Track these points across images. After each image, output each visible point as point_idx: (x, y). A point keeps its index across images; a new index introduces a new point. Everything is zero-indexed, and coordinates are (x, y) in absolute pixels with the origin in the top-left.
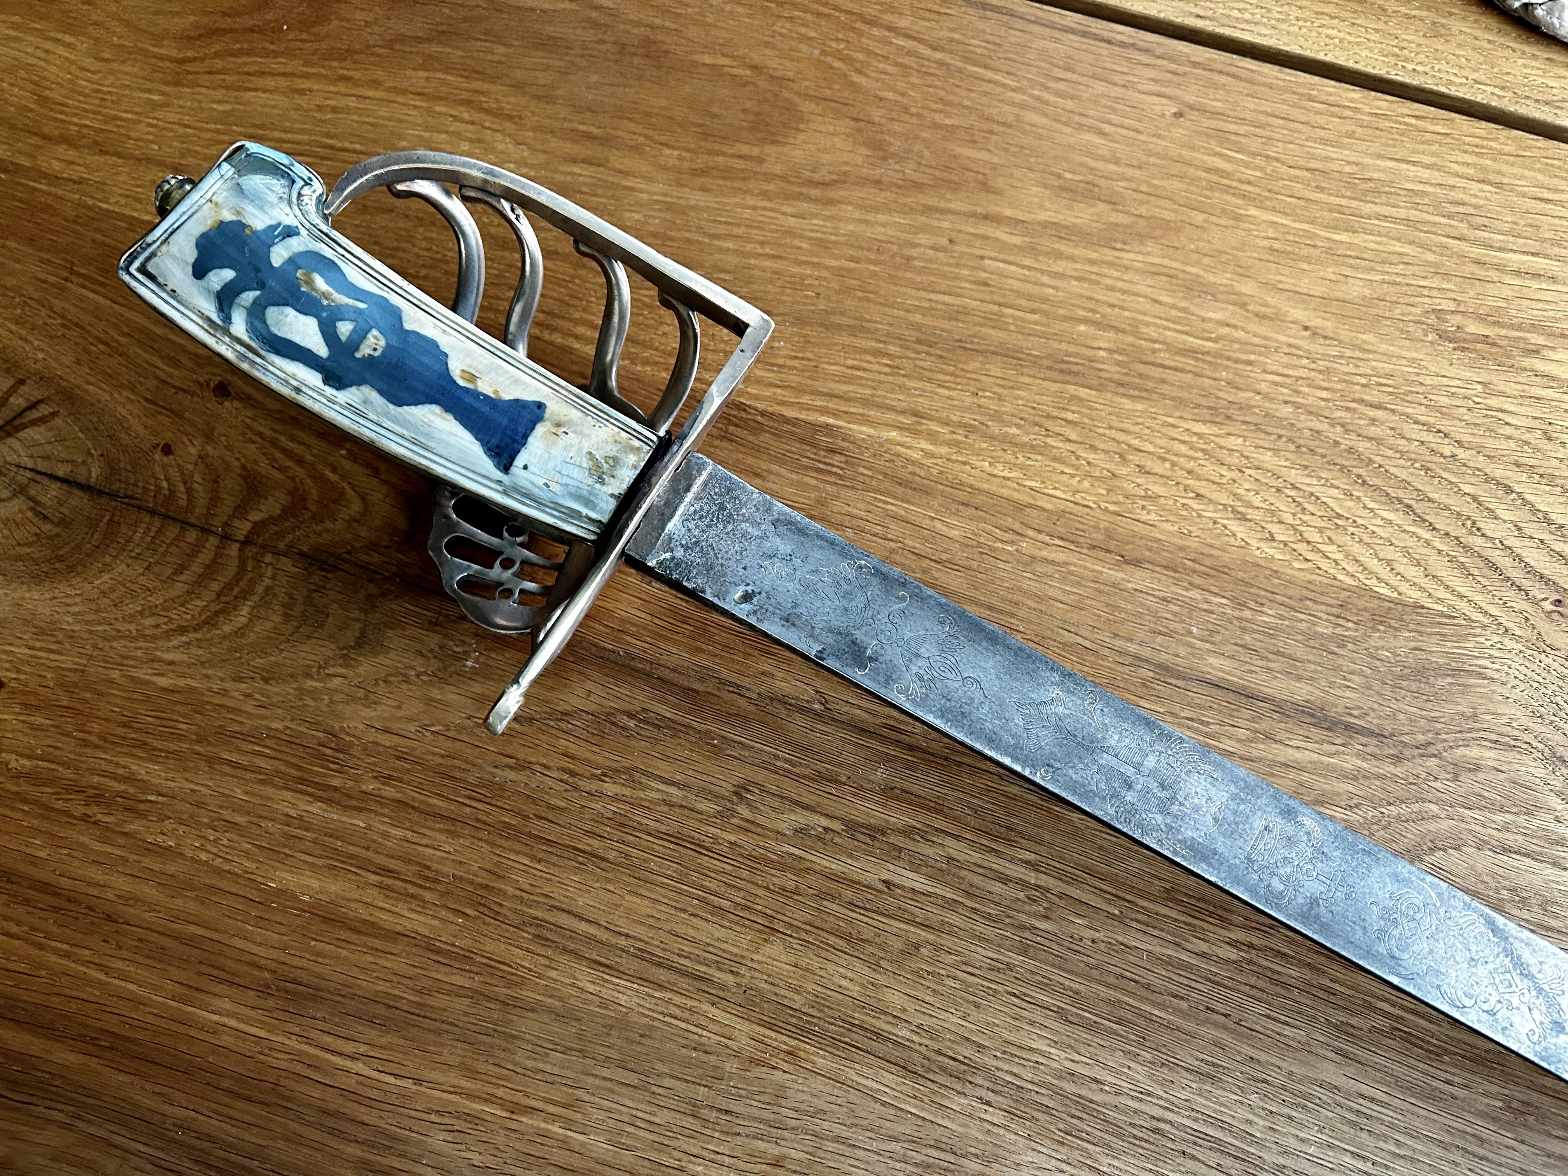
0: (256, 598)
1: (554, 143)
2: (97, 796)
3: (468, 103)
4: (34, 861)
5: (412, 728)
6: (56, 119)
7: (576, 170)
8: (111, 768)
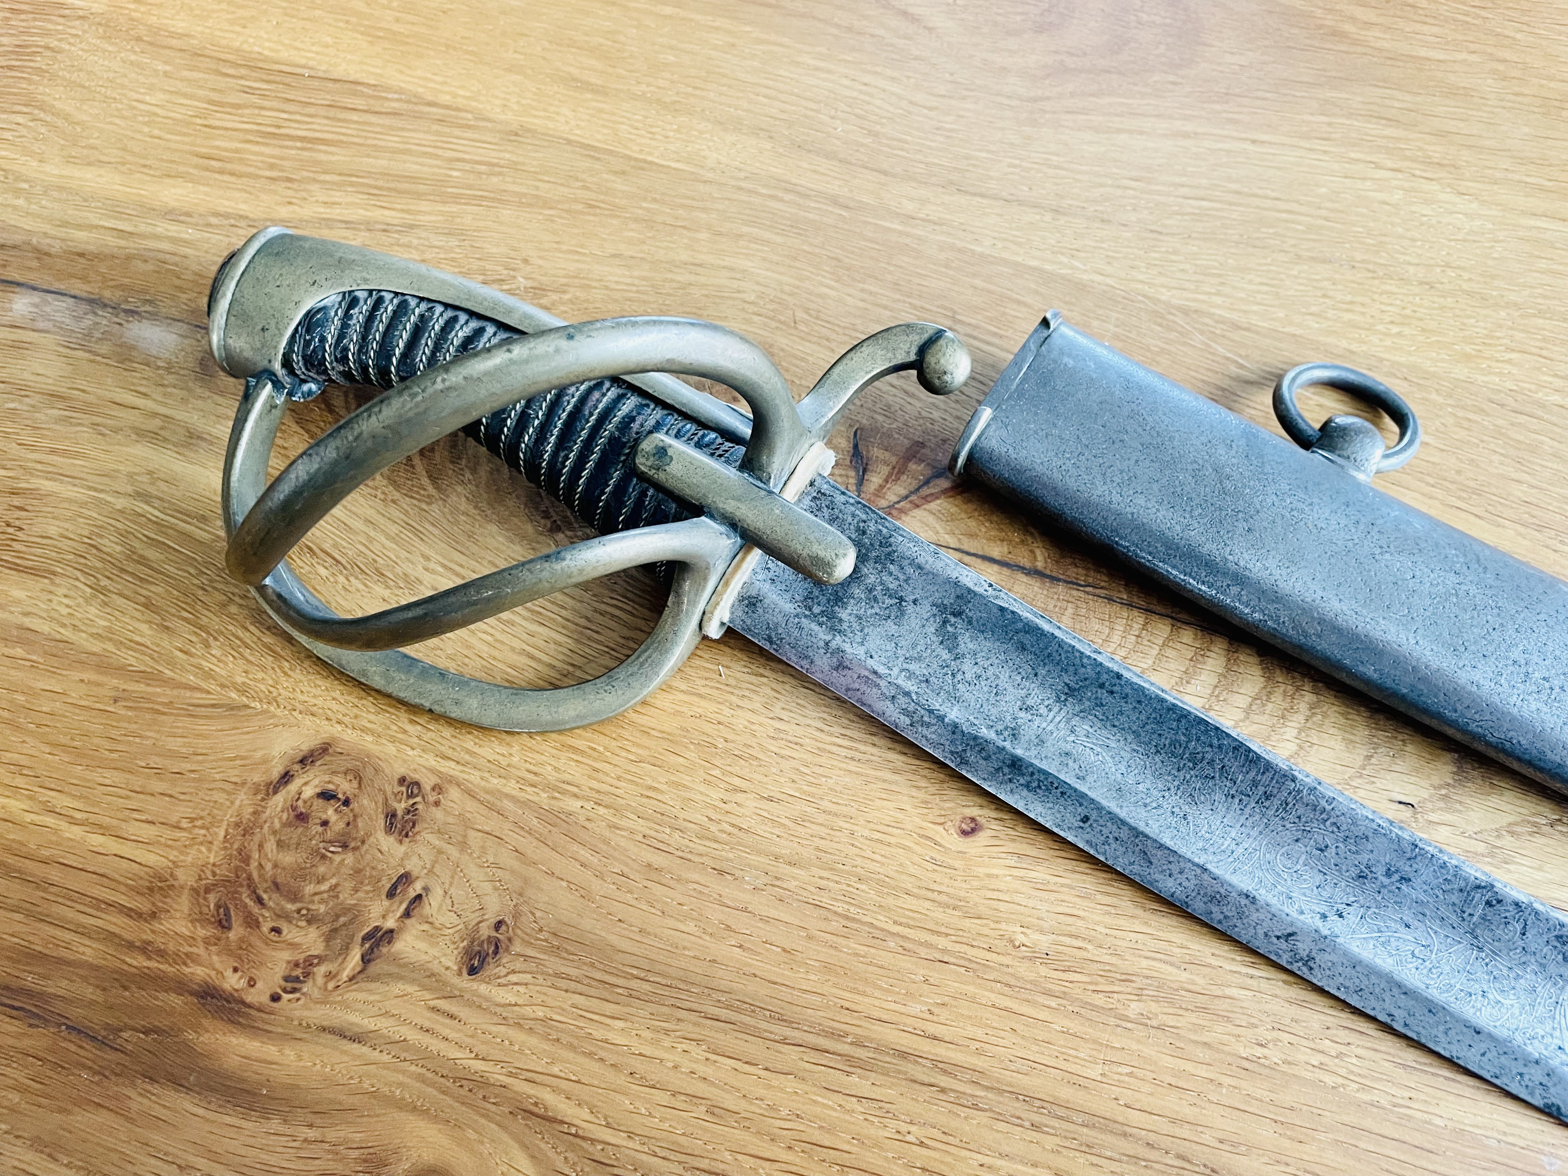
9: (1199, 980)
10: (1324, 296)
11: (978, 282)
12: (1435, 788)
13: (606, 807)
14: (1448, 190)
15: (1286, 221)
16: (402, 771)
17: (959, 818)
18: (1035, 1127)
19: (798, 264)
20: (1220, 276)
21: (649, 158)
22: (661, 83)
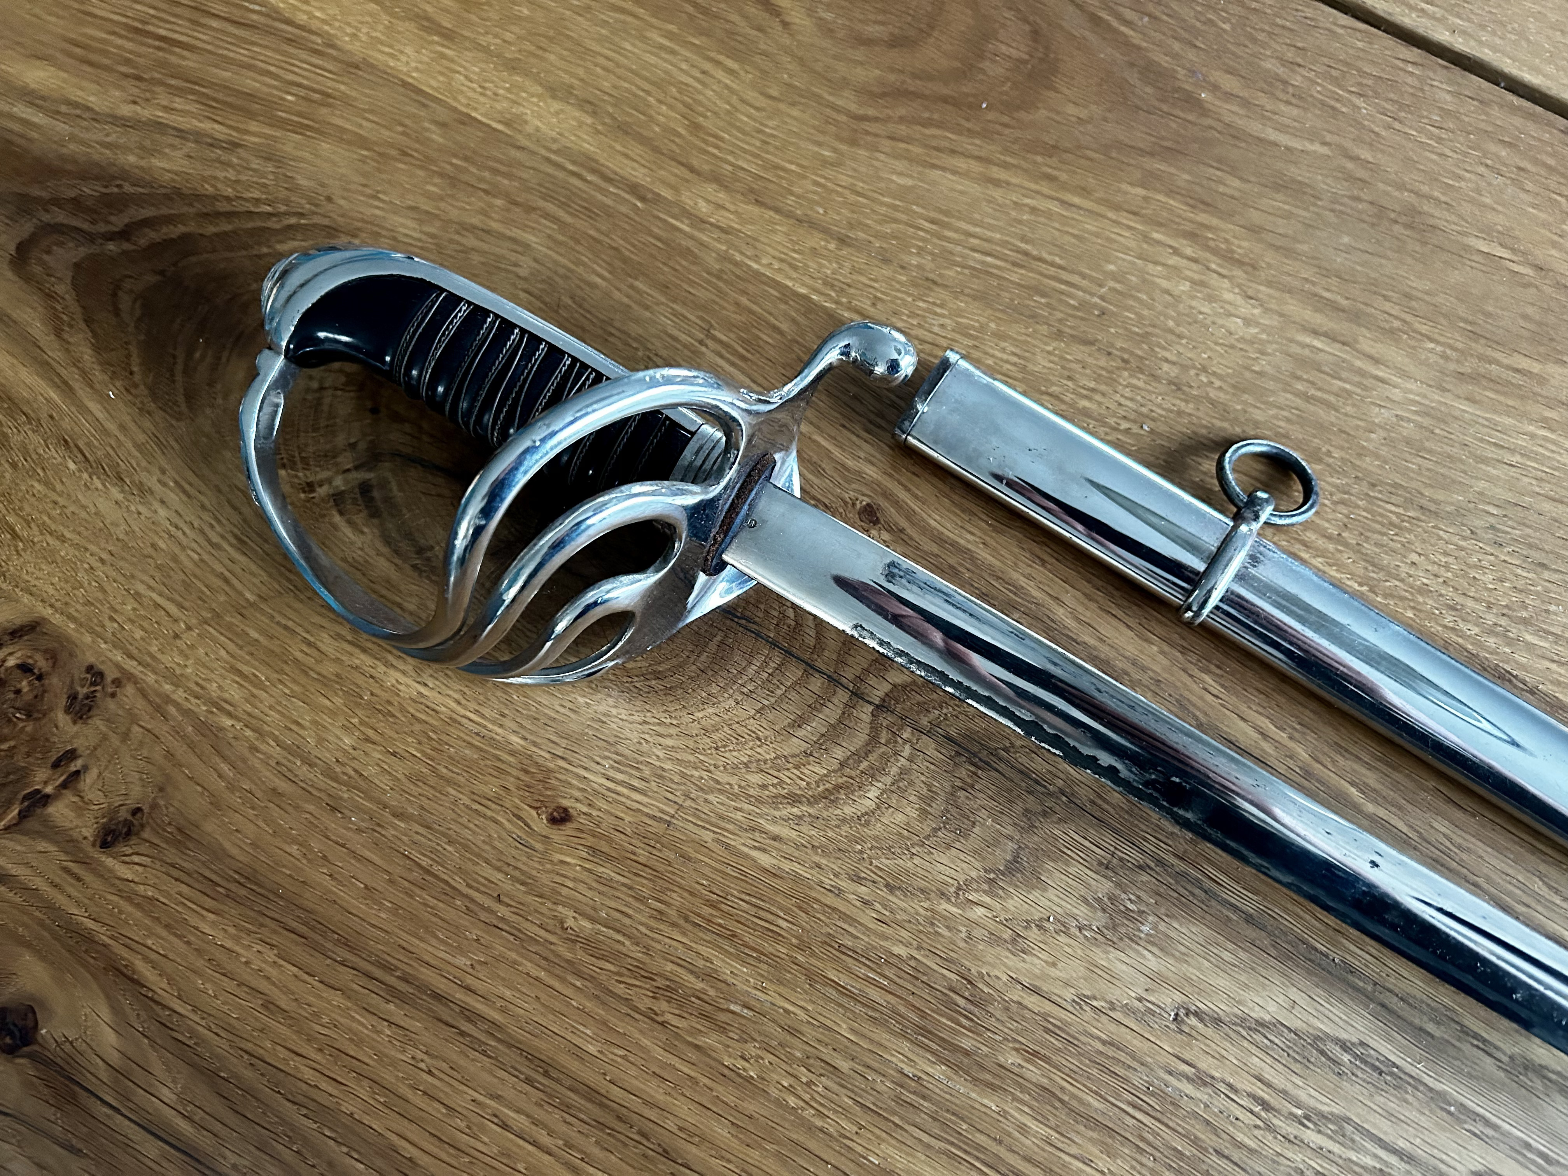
0: (888, 780)
1: (1293, 307)
2: (668, 989)
3: (1192, 236)
4: (579, 1054)
5: (1069, 994)
6: (708, 152)
7: (1317, 343)
8: (690, 957)
9: (712, 992)
10: (1069, 378)
11: (744, 300)
12: (986, 871)
13: (253, 730)
14: (1237, 290)
15: (1062, 293)
16: (91, 659)
17: (553, 806)
18: (529, 1081)
19: (579, 248)
20: (975, 338)
21: (474, 114)
22: (508, 36)
